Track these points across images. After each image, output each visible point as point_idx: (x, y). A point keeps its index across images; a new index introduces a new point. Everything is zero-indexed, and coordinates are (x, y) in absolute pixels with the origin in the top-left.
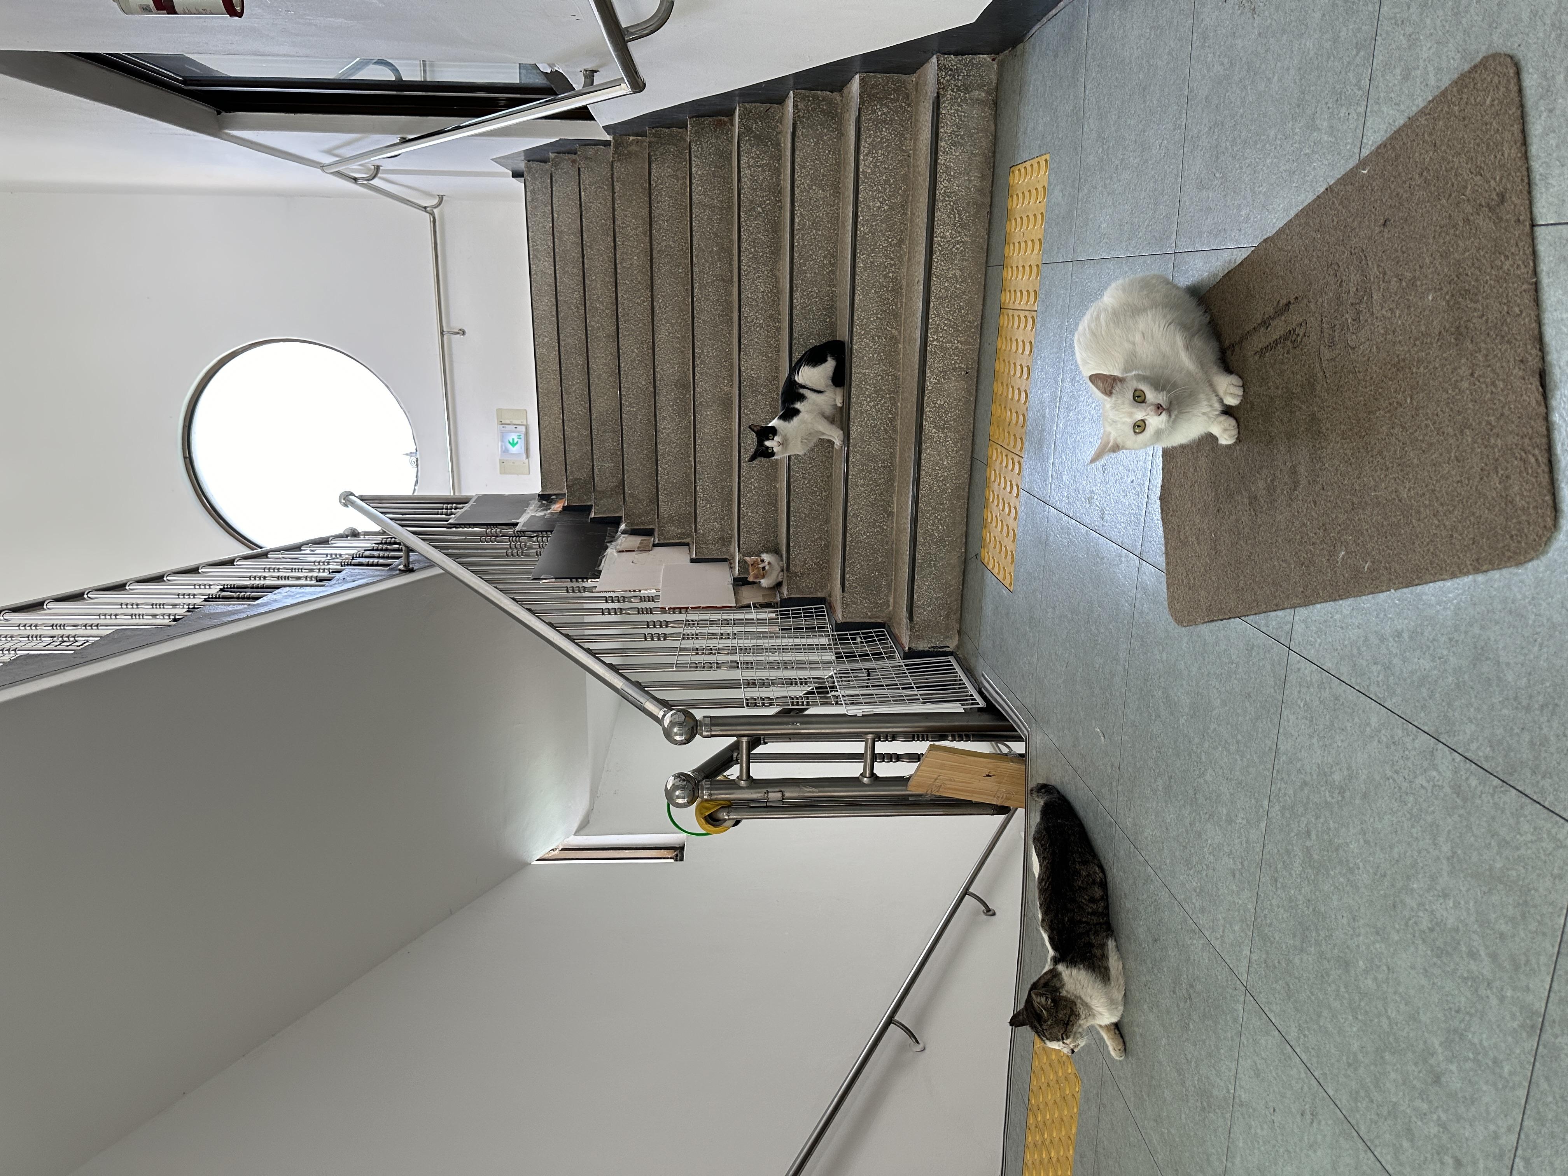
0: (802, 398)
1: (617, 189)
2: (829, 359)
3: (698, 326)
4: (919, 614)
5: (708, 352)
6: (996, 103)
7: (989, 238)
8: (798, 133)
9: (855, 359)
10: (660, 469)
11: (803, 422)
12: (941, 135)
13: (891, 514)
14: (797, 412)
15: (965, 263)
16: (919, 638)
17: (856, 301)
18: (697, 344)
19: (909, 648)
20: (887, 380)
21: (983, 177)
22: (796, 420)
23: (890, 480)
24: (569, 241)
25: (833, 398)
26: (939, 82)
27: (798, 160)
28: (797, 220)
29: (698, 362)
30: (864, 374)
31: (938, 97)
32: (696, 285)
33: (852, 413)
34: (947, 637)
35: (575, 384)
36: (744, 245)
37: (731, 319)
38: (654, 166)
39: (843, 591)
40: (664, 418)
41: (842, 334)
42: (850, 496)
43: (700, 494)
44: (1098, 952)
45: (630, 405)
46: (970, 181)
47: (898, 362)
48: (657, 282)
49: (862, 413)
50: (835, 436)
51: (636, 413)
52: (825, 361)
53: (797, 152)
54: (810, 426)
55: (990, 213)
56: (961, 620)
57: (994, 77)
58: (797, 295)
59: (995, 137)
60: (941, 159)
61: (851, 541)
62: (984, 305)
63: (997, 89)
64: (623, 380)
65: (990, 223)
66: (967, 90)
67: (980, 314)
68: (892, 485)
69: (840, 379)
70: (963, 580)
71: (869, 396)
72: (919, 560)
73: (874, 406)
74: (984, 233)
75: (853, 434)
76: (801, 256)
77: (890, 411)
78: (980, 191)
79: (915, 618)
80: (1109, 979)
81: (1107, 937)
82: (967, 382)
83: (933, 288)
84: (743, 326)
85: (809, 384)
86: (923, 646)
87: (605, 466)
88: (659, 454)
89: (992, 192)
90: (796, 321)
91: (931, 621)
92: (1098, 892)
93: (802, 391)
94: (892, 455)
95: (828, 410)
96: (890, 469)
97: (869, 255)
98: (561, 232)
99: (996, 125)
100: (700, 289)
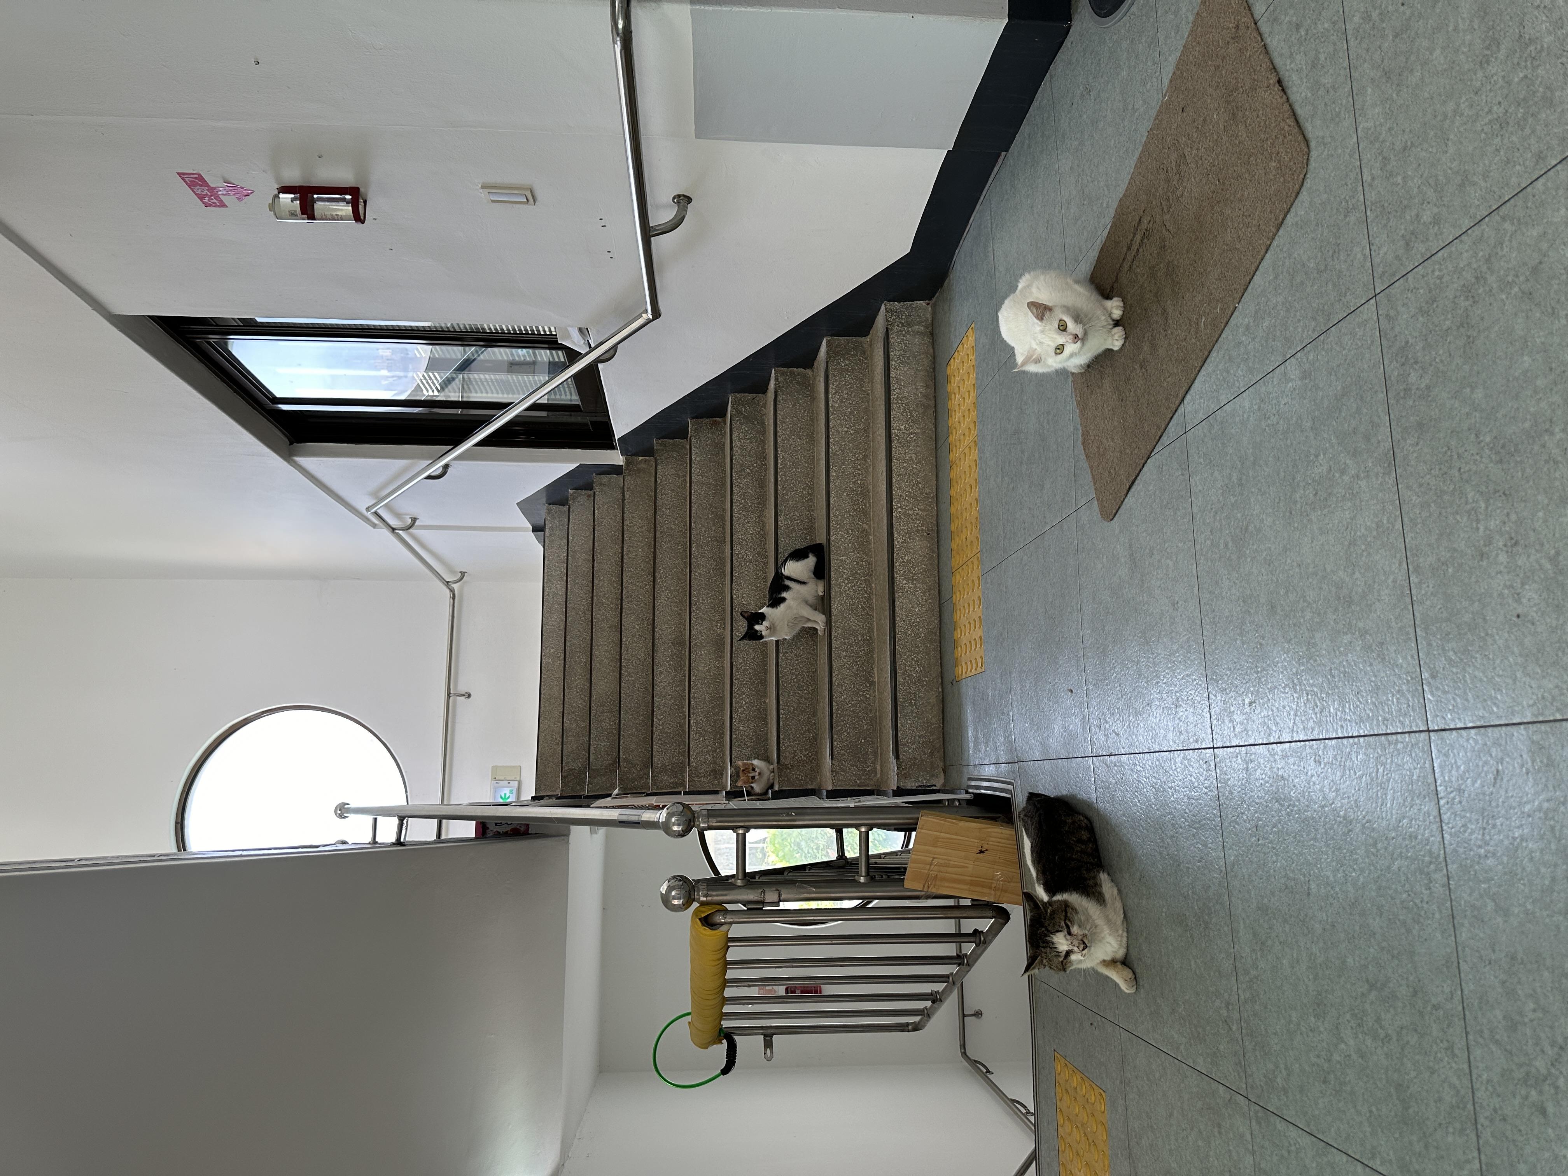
0: (787, 588)
1: (627, 496)
2: (811, 556)
3: (695, 579)
4: (905, 752)
5: (703, 600)
6: (932, 334)
7: (936, 429)
8: (780, 398)
9: (832, 548)
10: (655, 720)
11: (789, 607)
12: (891, 357)
13: (872, 683)
14: (784, 600)
15: (918, 449)
16: (906, 776)
17: (832, 502)
18: (694, 593)
19: (898, 787)
20: (862, 565)
21: (927, 386)
22: (782, 606)
23: (870, 652)
24: (581, 559)
25: (816, 588)
26: (887, 320)
27: (779, 417)
28: (779, 461)
29: (694, 608)
30: (842, 560)
31: (887, 331)
32: (694, 545)
33: (833, 593)
34: (933, 776)
35: (578, 681)
36: (735, 498)
37: (724, 572)
38: (659, 467)
39: (832, 759)
40: (661, 673)
41: (821, 539)
42: (834, 667)
43: (694, 728)
44: (1091, 883)
45: (629, 675)
46: (917, 389)
47: (870, 550)
48: (659, 556)
49: (841, 593)
50: (819, 621)
51: (634, 683)
52: (807, 557)
53: (779, 412)
54: (795, 611)
55: (935, 411)
56: (944, 758)
57: (929, 316)
58: (781, 518)
59: (934, 357)
60: (893, 374)
61: (838, 709)
62: (937, 480)
63: (932, 324)
64: (624, 653)
65: (936, 419)
66: (909, 325)
67: (934, 488)
68: (872, 656)
69: (821, 572)
70: (943, 718)
71: (847, 579)
72: (900, 699)
73: (852, 587)
74: (932, 426)
75: (834, 612)
76: (784, 488)
77: (866, 592)
78: (926, 396)
79: (901, 756)
80: (1104, 901)
81: (1098, 872)
82: (929, 542)
83: (894, 468)
84: (735, 561)
85: (794, 576)
86: (910, 785)
87: (601, 745)
88: (655, 705)
89: (935, 397)
90: (781, 538)
91: (916, 759)
92: (1085, 835)
93: (787, 582)
94: (870, 629)
95: (811, 599)
96: (869, 642)
97: (840, 467)
98: (574, 552)
99: (934, 349)
100: (697, 548)
